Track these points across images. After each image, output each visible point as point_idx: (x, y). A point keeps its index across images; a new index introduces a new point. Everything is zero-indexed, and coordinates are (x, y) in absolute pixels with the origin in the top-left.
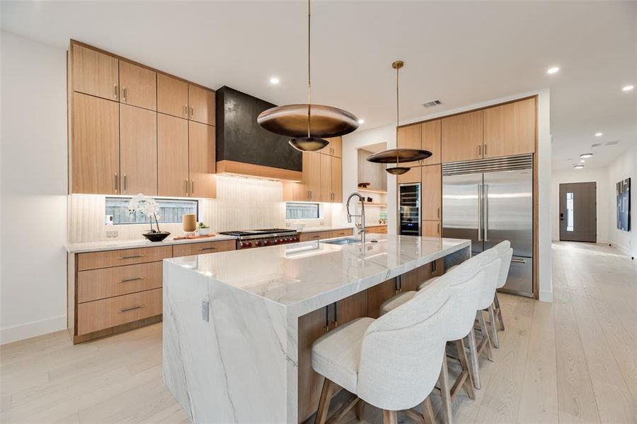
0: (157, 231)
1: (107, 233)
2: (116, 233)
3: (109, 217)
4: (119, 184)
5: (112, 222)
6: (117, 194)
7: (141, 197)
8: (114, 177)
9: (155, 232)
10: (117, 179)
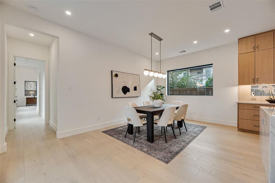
0: (273, 99)
1: (252, 98)
2: (255, 99)
3: (252, 93)
4: (255, 81)
5: (254, 95)
6: (254, 84)
7: (264, 85)
8: (252, 79)
9: (272, 99)
10: (254, 79)
